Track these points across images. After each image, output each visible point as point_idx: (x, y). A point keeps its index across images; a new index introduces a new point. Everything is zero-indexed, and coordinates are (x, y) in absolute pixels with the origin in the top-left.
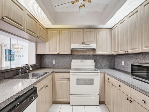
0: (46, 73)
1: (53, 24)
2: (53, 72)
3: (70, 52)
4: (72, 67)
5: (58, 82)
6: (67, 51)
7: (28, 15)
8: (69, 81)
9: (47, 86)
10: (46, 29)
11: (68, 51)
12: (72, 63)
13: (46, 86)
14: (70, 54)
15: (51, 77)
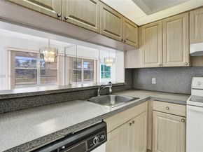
0: (135, 99)
1: (148, 14)
2: (149, 99)
3: (188, 62)
4: (194, 93)
5: (158, 119)
6: (181, 59)
7: (104, 8)
8: (182, 124)
9: (133, 122)
10: (138, 27)
11: (183, 61)
12: (194, 85)
13: (131, 121)
14: (188, 65)
15: (144, 106)
